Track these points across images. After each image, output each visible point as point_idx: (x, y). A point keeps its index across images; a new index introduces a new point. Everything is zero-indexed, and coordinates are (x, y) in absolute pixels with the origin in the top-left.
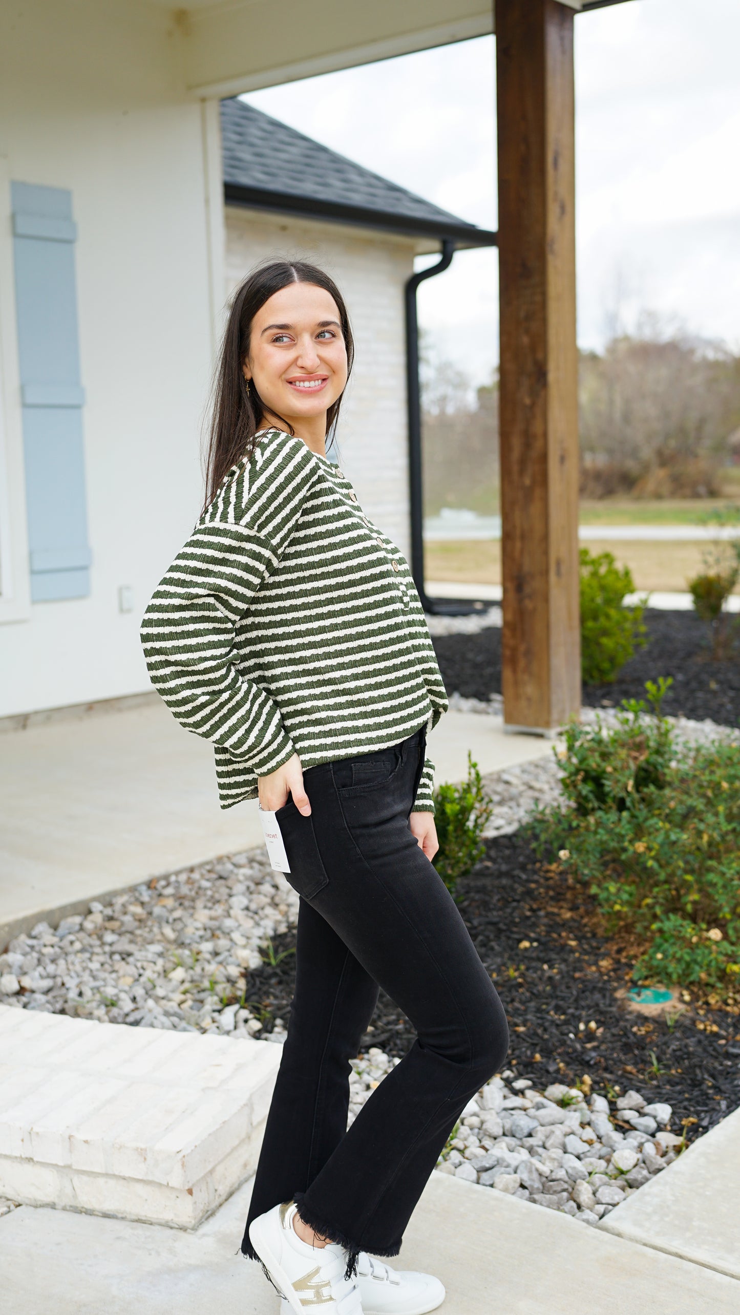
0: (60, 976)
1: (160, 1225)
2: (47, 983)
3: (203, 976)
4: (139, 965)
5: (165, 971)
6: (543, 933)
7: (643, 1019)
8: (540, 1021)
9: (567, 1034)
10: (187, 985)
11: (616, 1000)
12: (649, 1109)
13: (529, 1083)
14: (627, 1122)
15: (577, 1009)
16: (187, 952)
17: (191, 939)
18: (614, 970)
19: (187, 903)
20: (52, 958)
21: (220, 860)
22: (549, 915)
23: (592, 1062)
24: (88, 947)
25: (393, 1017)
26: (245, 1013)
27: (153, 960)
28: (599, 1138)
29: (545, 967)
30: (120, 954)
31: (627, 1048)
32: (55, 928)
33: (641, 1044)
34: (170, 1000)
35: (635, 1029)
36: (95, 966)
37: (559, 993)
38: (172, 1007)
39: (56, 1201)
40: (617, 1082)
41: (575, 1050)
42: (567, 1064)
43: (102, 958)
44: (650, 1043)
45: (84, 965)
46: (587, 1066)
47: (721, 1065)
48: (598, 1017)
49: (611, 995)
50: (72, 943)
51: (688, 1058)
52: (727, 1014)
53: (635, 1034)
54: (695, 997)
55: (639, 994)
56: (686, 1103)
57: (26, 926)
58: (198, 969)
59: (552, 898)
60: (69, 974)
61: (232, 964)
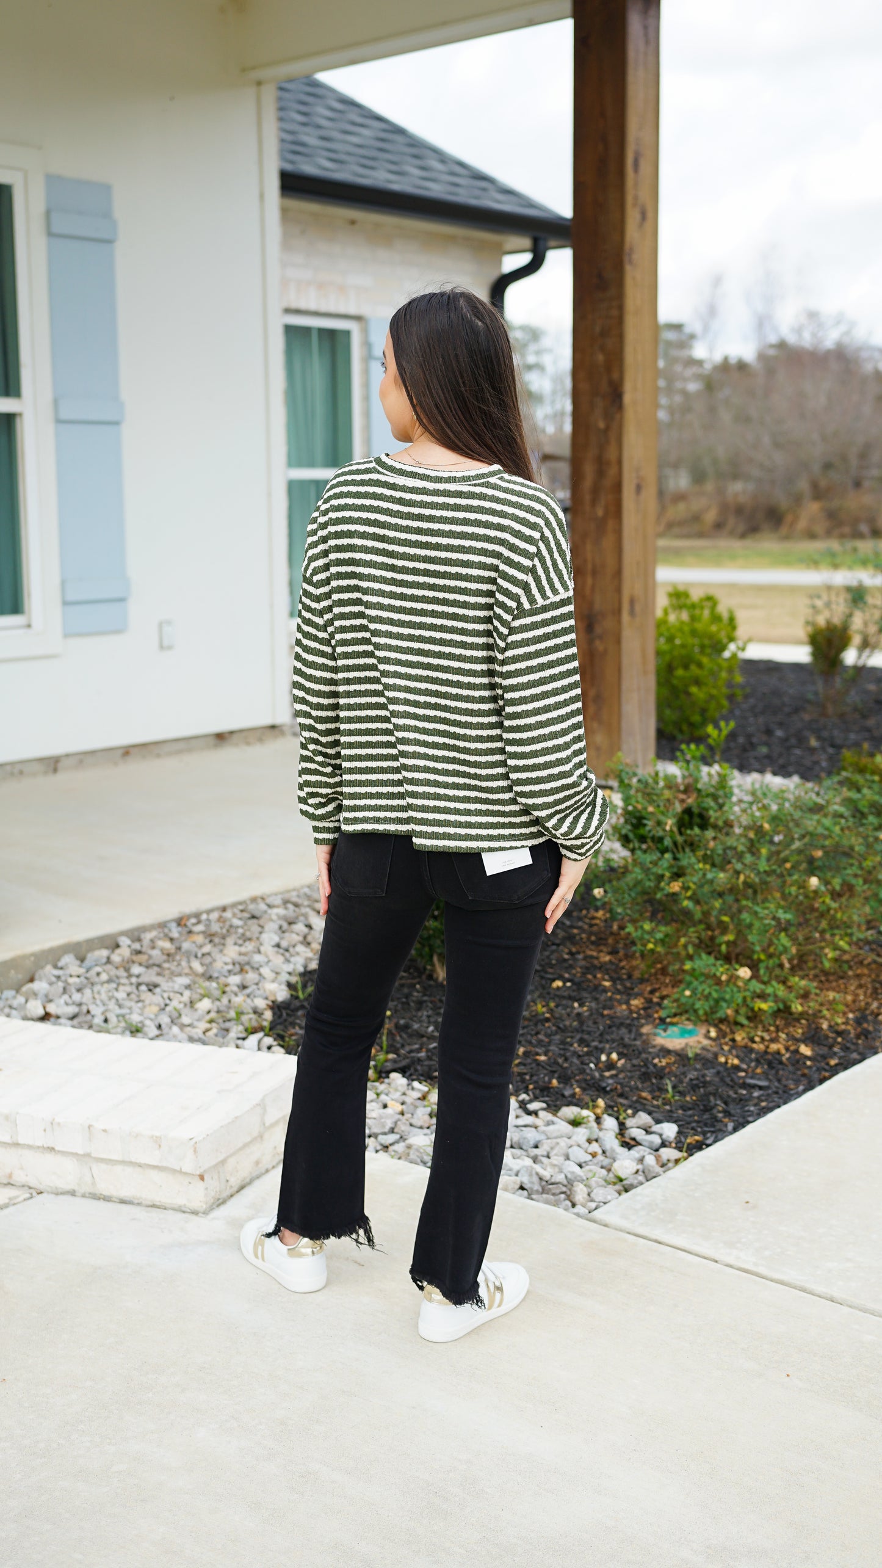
0: (86, 1004)
1: (174, 1209)
2: (73, 1010)
3: (229, 1008)
4: (166, 995)
5: (191, 1002)
6: (579, 975)
7: (665, 1052)
8: (562, 1052)
9: (588, 1064)
10: (213, 1015)
11: (641, 1035)
12: (657, 1128)
13: (544, 1105)
14: (634, 1139)
15: (600, 1042)
16: (214, 985)
17: (220, 972)
18: (645, 1009)
19: (217, 940)
20: (77, 987)
21: (254, 900)
22: (586, 958)
23: (608, 1089)
24: (115, 979)
25: (417, 1046)
26: (269, 1041)
27: (181, 991)
28: (604, 1152)
29: (576, 1005)
30: (147, 985)
31: (645, 1077)
32: (82, 960)
33: (660, 1074)
34: (194, 1027)
35: (656, 1061)
36: (121, 995)
37: (585, 1028)
38: (197, 1033)
39: (76, 1188)
40: (630, 1107)
41: (593, 1078)
42: (584, 1089)
43: (128, 989)
44: (669, 1073)
45: (111, 994)
46: (603, 1091)
47: (736, 1093)
48: (621, 1050)
49: (637, 1030)
50: (98, 974)
51: (703, 1087)
52: (752, 1050)
53: (655, 1065)
54: (722, 1034)
55: (665, 1030)
56: (694, 1125)
57: (53, 957)
58: (225, 1000)
59: (593, 943)
60: (94, 1003)
61: (259, 996)
